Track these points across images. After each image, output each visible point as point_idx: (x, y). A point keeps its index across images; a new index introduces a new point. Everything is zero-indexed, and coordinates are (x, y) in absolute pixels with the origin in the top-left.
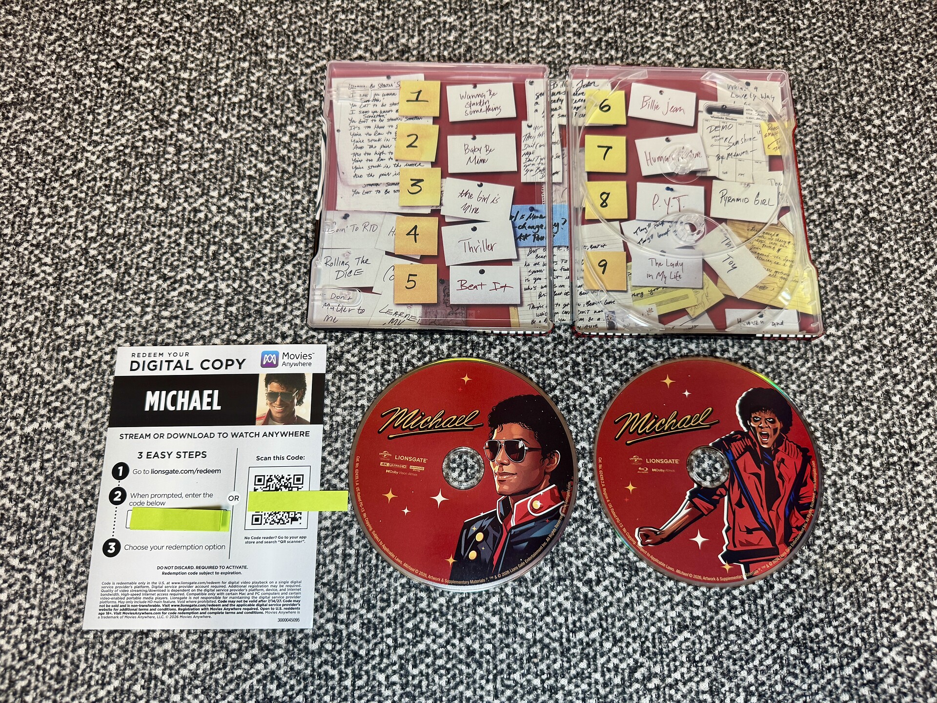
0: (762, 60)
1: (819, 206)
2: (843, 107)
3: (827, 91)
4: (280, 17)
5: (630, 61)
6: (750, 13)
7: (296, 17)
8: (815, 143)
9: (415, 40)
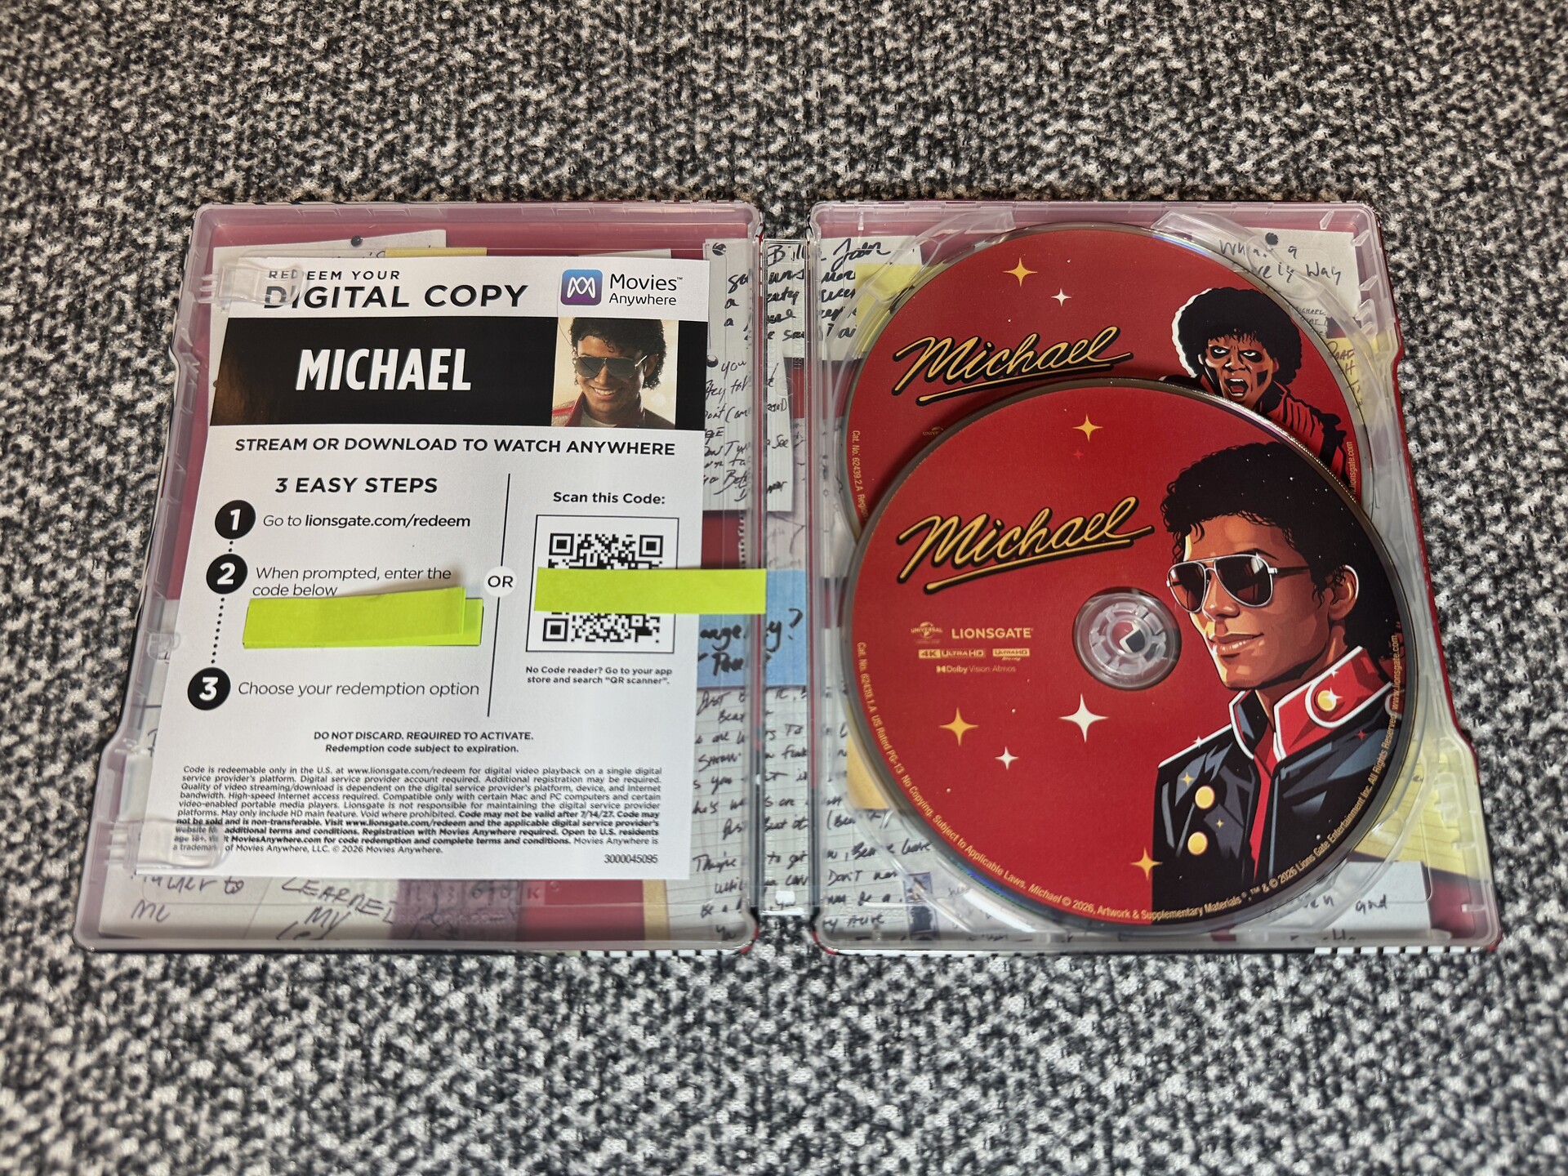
0: (1323, 171)
1: (1493, 556)
2: (1535, 287)
3: (1490, 247)
4: (116, 103)
5: (989, 184)
6: (1286, 56)
7: (158, 102)
8: (1470, 385)
9: (449, 149)
